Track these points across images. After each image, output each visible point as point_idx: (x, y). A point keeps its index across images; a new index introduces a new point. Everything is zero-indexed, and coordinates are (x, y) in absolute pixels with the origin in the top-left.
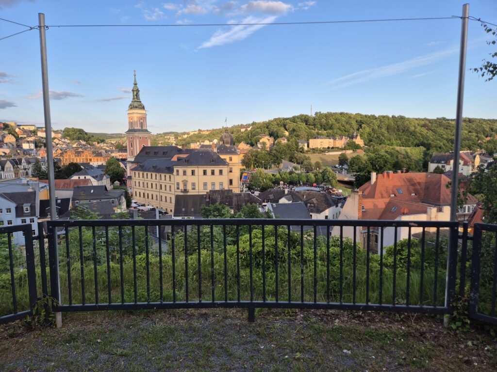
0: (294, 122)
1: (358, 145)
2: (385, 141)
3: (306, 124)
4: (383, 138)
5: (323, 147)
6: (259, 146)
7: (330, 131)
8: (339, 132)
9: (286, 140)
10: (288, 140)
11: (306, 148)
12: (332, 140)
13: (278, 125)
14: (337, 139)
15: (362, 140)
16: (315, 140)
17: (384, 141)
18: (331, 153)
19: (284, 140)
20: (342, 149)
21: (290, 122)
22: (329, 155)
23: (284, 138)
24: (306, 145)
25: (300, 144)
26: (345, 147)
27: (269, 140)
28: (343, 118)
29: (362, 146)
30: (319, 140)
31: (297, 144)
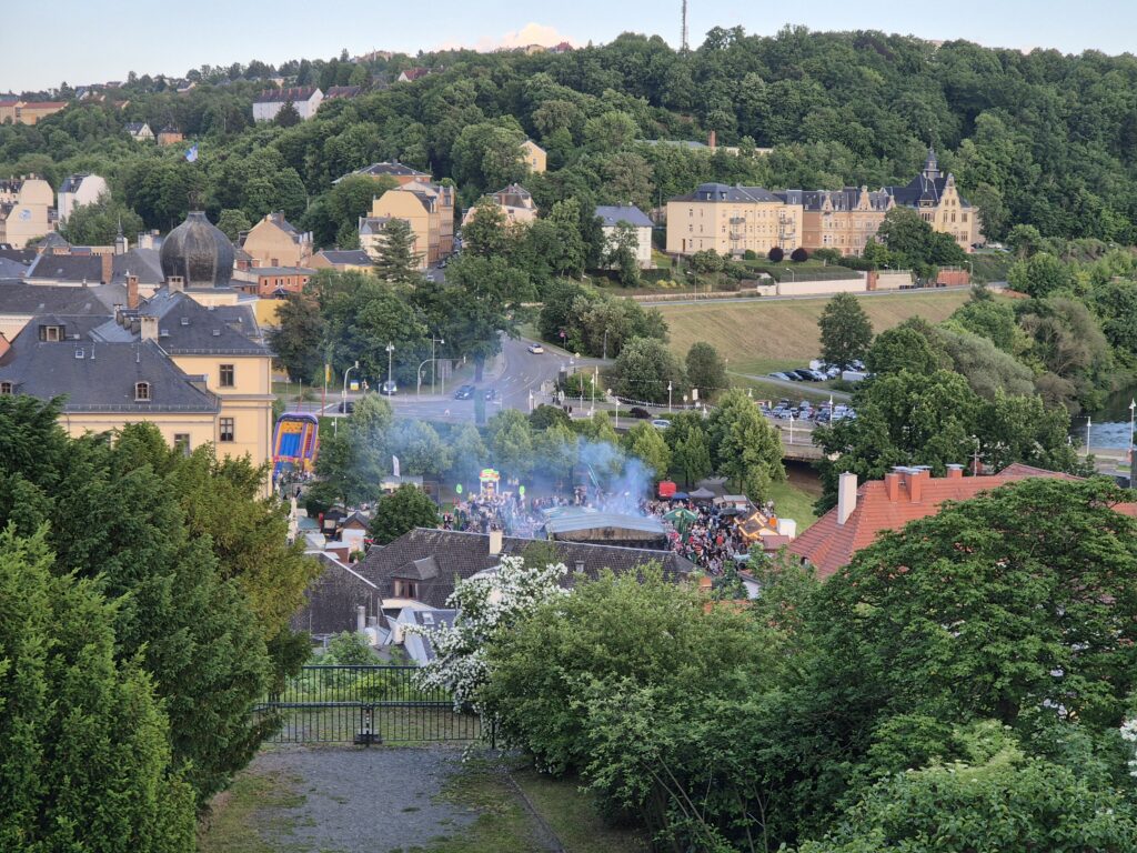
0: (579, 87)
1: (948, 237)
2: (1106, 215)
3: (654, 102)
4: (1094, 199)
5: (741, 246)
6: (369, 241)
7: (790, 152)
8: (843, 157)
9: (528, 202)
10: (544, 206)
11: (644, 253)
12: (795, 211)
13: (482, 99)
14: (827, 205)
15: (971, 212)
16: (697, 206)
17: (1098, 213)
18: (789, 289)
19: (518, 203)
20: (851, 266)
21: (556, 87)
22: (779, 299)
23: (515, 189)
24: (644, 235)
25: (608, 231)
26: (869, 251)
27: (427, 202)
28: (868, 72)
29: (966, 246)
30: (719, 207)
31: (591, 231)
